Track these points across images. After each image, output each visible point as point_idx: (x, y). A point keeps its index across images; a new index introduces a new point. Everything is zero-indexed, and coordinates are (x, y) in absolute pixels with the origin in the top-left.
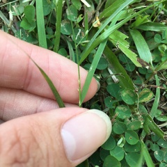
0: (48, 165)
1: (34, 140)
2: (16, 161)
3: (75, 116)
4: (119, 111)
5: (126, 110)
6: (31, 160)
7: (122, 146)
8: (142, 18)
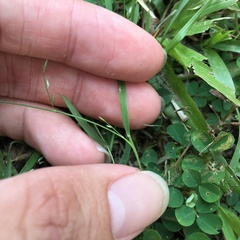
0: (89, 238)
1: (76, 198)
2: (50, 223)
3: (125, 175)
4: (186, 164)
5: (196, 161)
6: (70, 224)
7: (192, 206)
8: (223, 33)
